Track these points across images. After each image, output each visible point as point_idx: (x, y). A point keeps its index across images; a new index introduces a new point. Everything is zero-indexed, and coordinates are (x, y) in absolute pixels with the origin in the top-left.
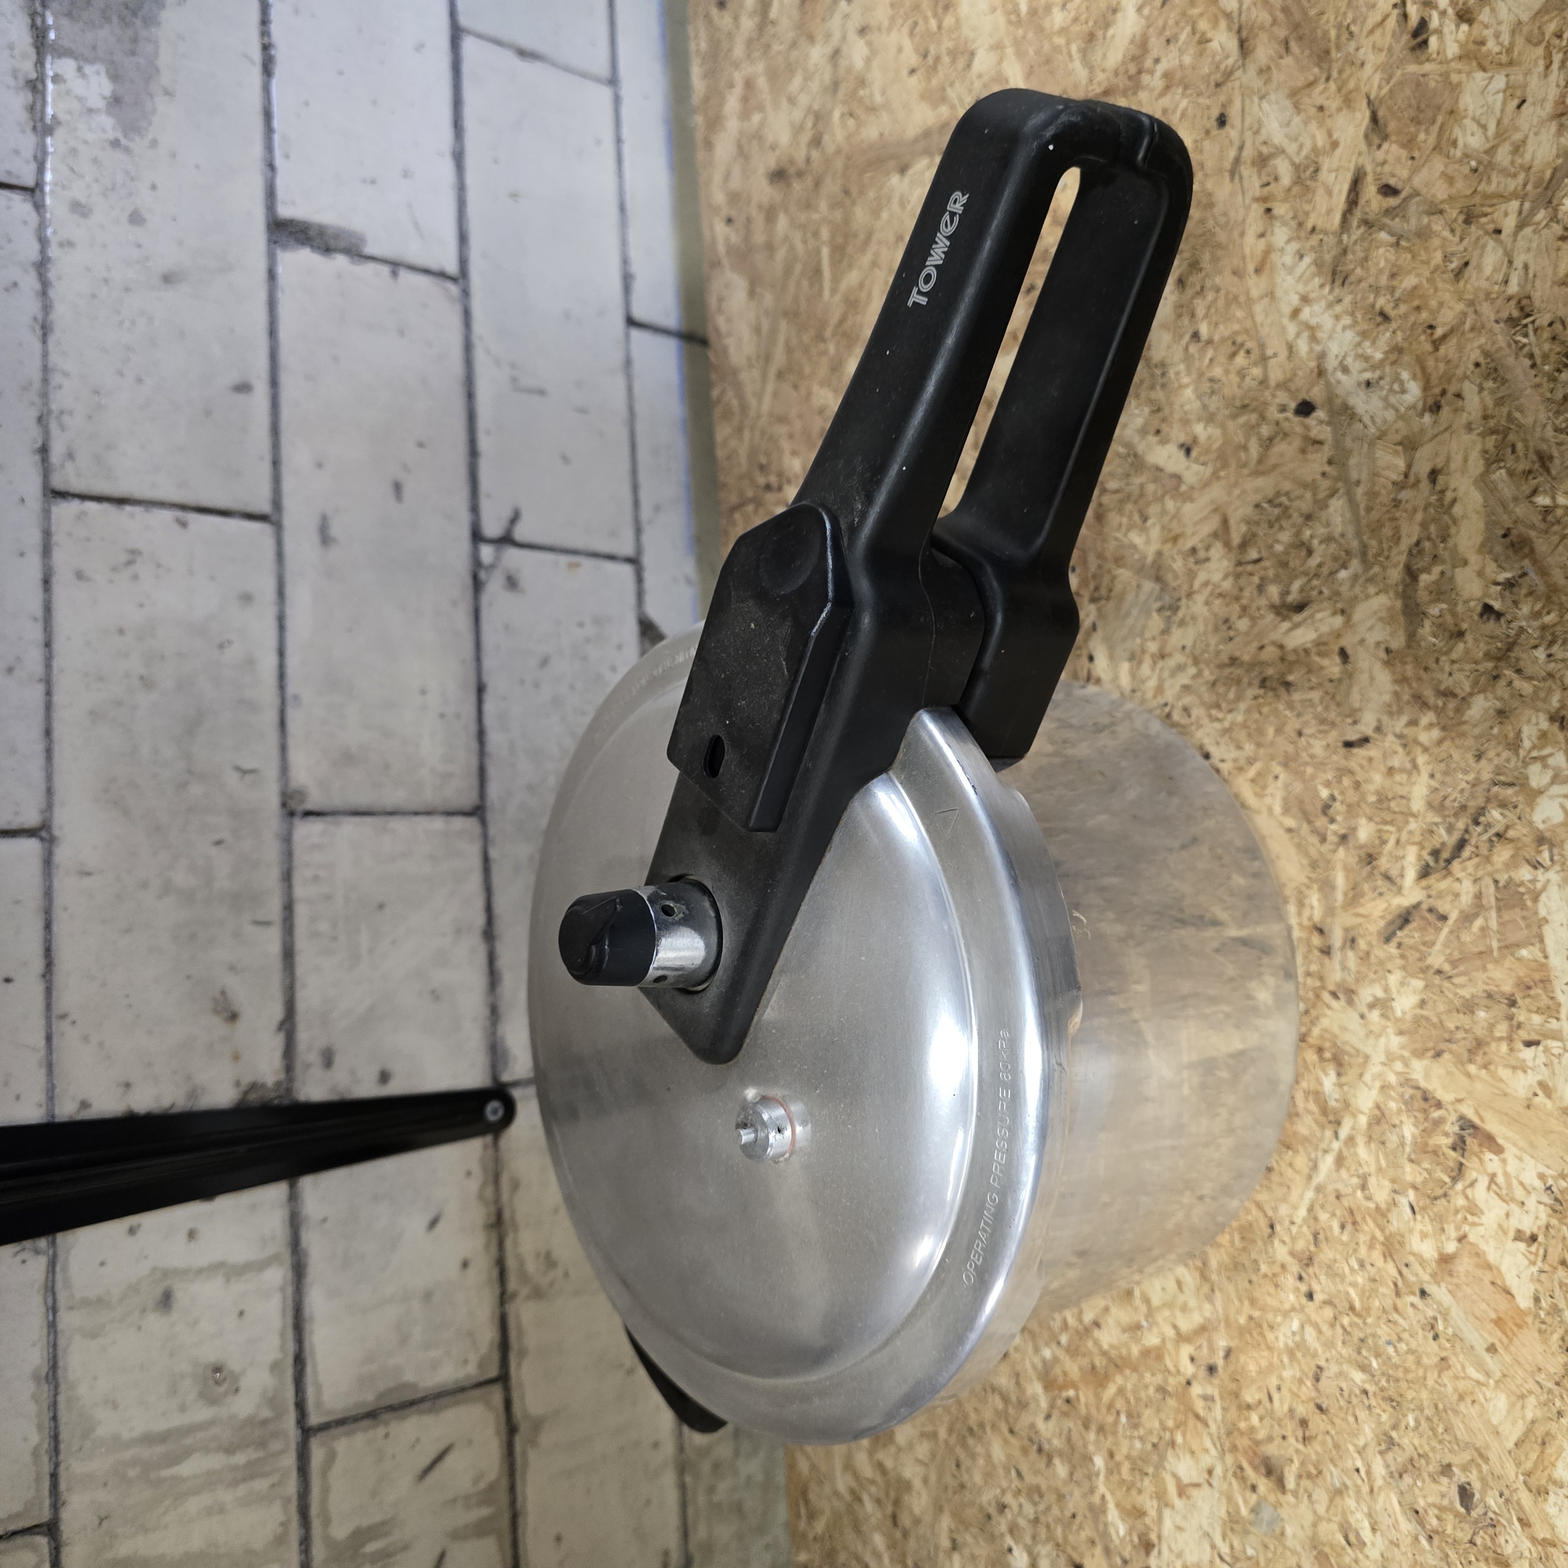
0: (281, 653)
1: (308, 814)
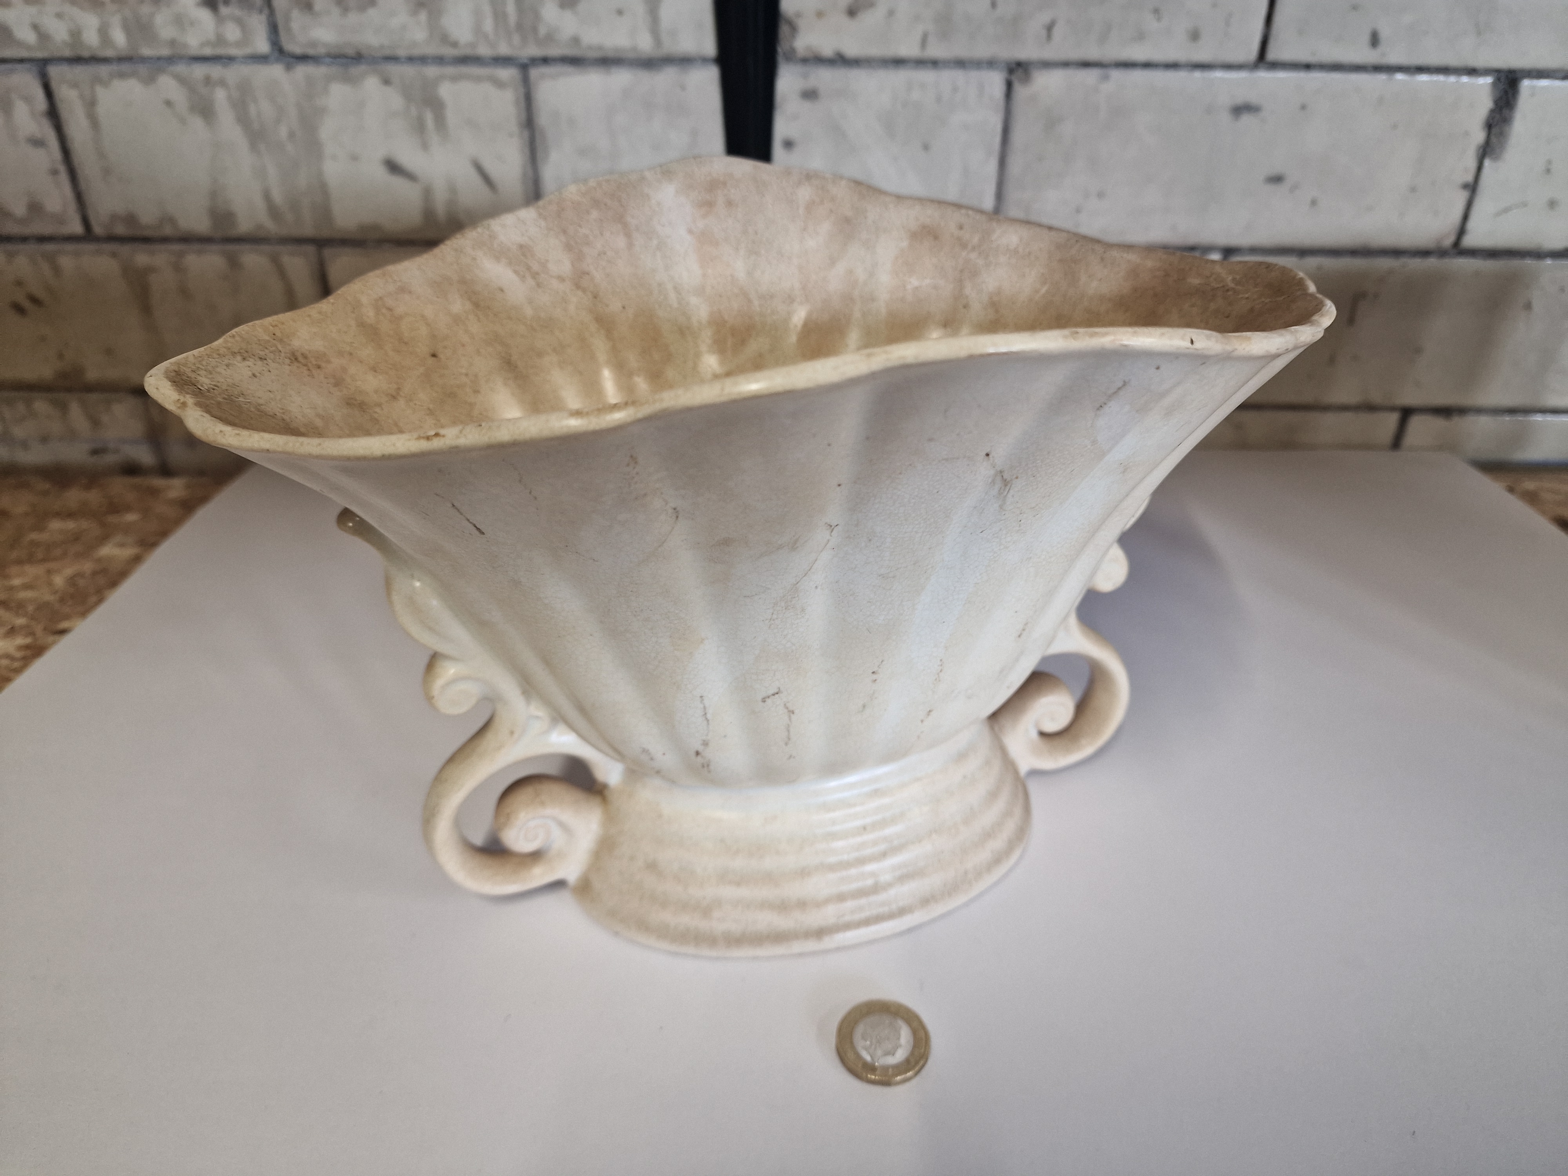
0: (1147, 65)
1: (1009, 85)
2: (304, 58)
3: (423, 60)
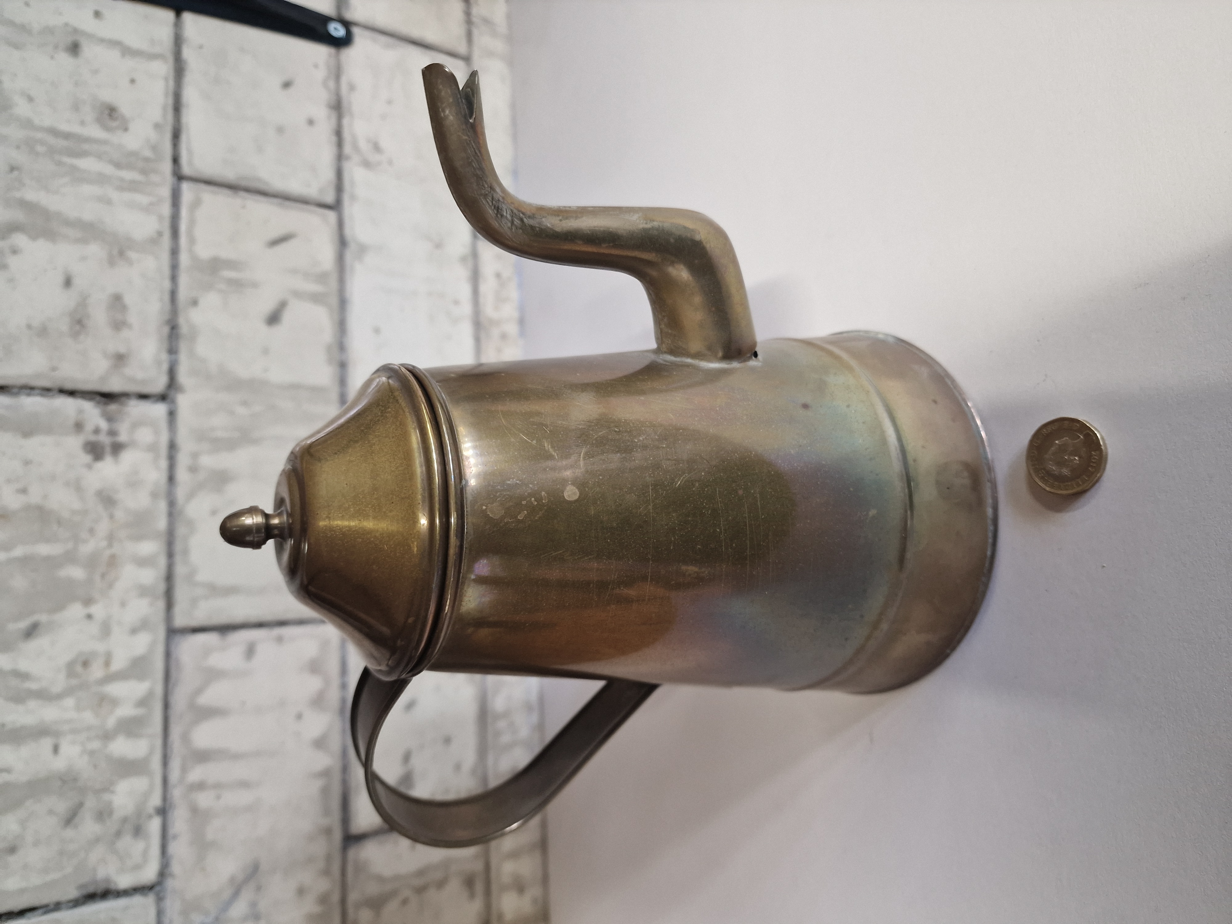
2: (172, 373)
3: (174, 267)
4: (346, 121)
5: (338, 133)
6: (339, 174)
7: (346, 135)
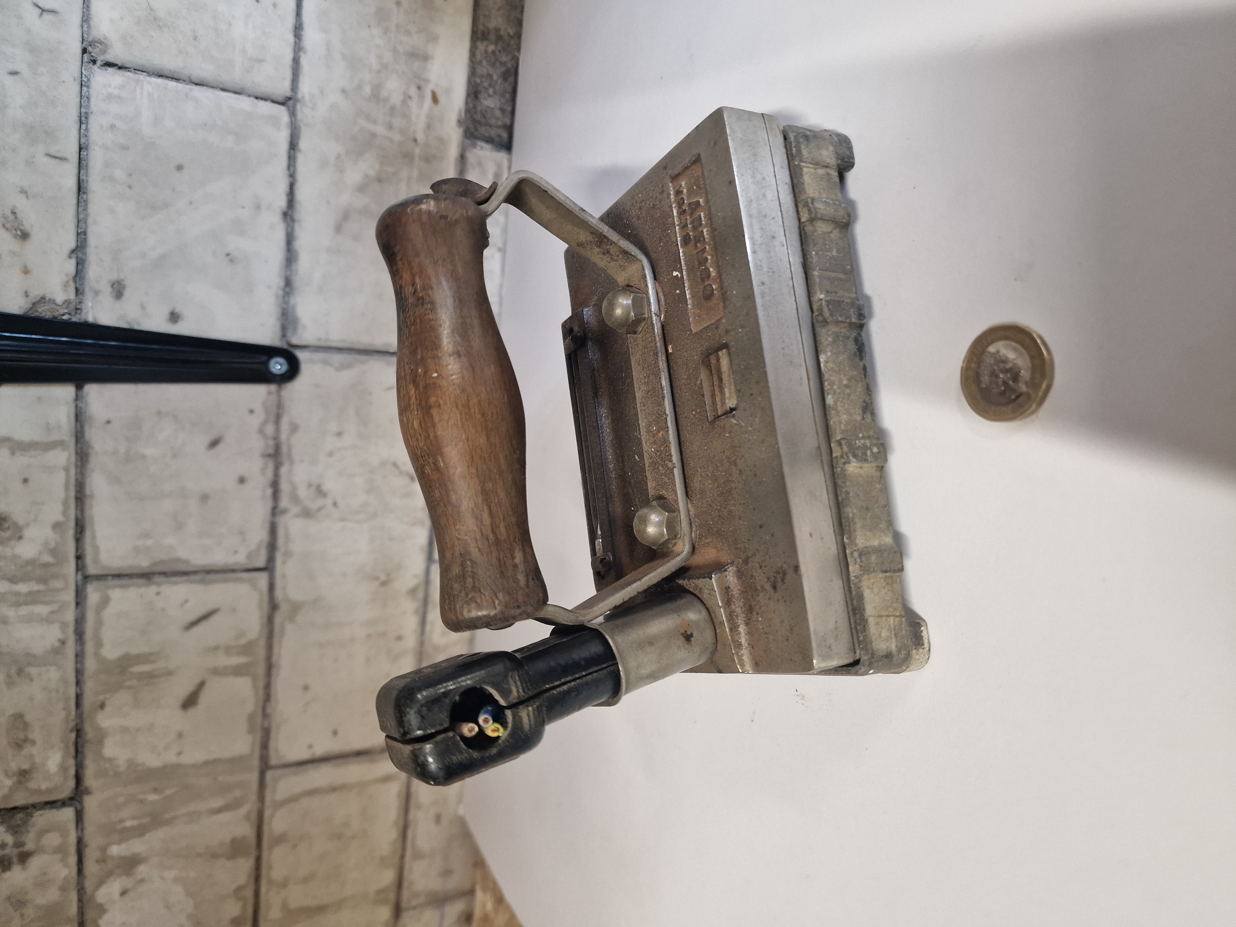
1: (109, 64)
2: (78, 778)
3: (80, 672)
4: (284, 470)
5: (275, 485)
6: (273, 530)
7: (284, 486)
